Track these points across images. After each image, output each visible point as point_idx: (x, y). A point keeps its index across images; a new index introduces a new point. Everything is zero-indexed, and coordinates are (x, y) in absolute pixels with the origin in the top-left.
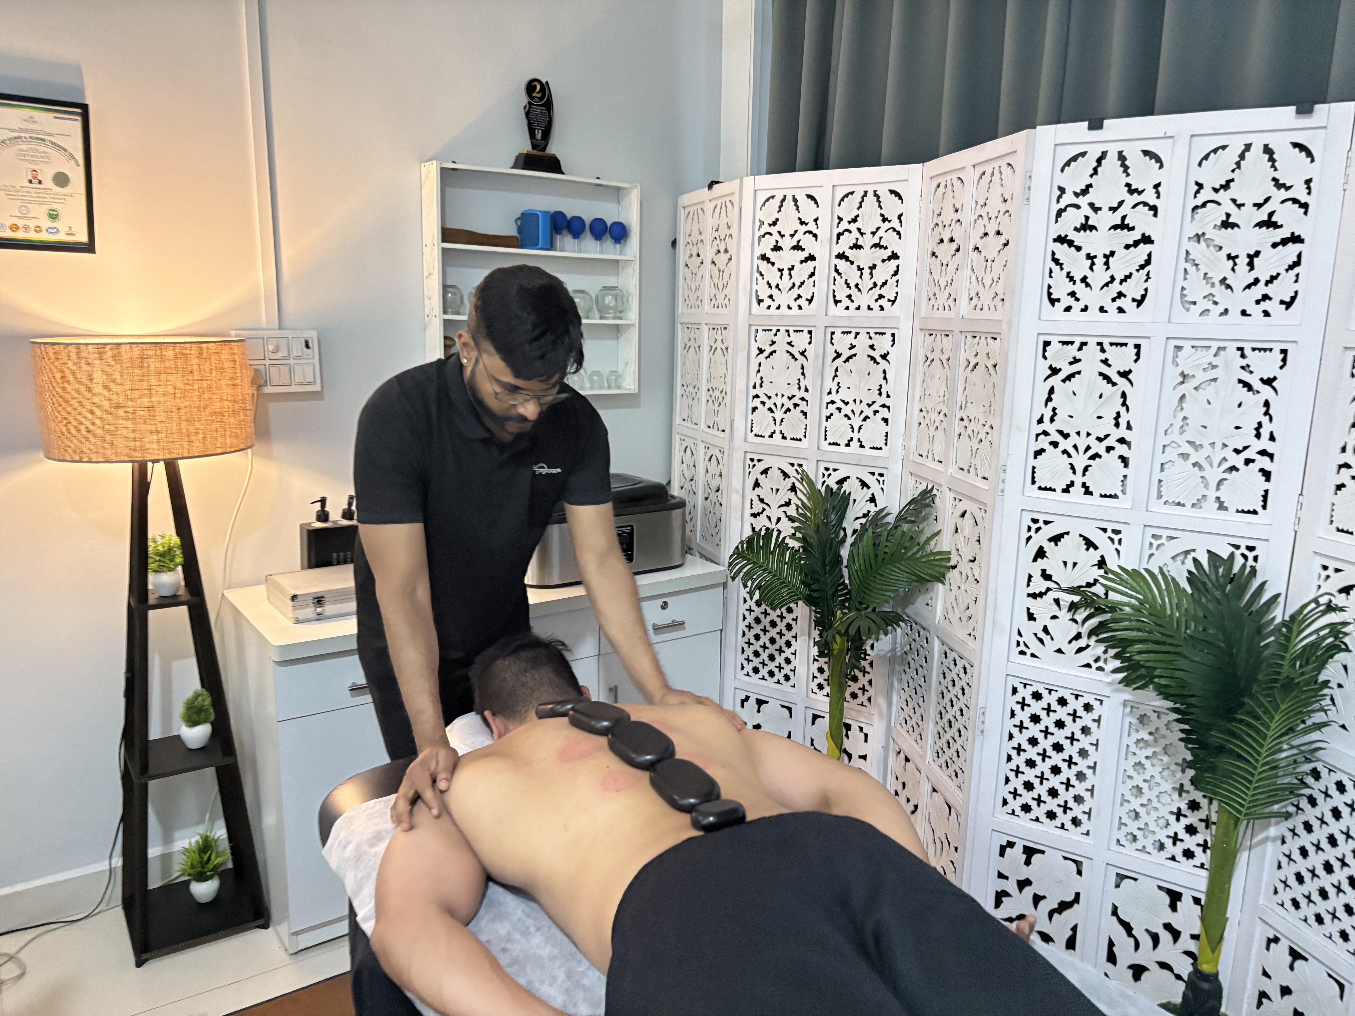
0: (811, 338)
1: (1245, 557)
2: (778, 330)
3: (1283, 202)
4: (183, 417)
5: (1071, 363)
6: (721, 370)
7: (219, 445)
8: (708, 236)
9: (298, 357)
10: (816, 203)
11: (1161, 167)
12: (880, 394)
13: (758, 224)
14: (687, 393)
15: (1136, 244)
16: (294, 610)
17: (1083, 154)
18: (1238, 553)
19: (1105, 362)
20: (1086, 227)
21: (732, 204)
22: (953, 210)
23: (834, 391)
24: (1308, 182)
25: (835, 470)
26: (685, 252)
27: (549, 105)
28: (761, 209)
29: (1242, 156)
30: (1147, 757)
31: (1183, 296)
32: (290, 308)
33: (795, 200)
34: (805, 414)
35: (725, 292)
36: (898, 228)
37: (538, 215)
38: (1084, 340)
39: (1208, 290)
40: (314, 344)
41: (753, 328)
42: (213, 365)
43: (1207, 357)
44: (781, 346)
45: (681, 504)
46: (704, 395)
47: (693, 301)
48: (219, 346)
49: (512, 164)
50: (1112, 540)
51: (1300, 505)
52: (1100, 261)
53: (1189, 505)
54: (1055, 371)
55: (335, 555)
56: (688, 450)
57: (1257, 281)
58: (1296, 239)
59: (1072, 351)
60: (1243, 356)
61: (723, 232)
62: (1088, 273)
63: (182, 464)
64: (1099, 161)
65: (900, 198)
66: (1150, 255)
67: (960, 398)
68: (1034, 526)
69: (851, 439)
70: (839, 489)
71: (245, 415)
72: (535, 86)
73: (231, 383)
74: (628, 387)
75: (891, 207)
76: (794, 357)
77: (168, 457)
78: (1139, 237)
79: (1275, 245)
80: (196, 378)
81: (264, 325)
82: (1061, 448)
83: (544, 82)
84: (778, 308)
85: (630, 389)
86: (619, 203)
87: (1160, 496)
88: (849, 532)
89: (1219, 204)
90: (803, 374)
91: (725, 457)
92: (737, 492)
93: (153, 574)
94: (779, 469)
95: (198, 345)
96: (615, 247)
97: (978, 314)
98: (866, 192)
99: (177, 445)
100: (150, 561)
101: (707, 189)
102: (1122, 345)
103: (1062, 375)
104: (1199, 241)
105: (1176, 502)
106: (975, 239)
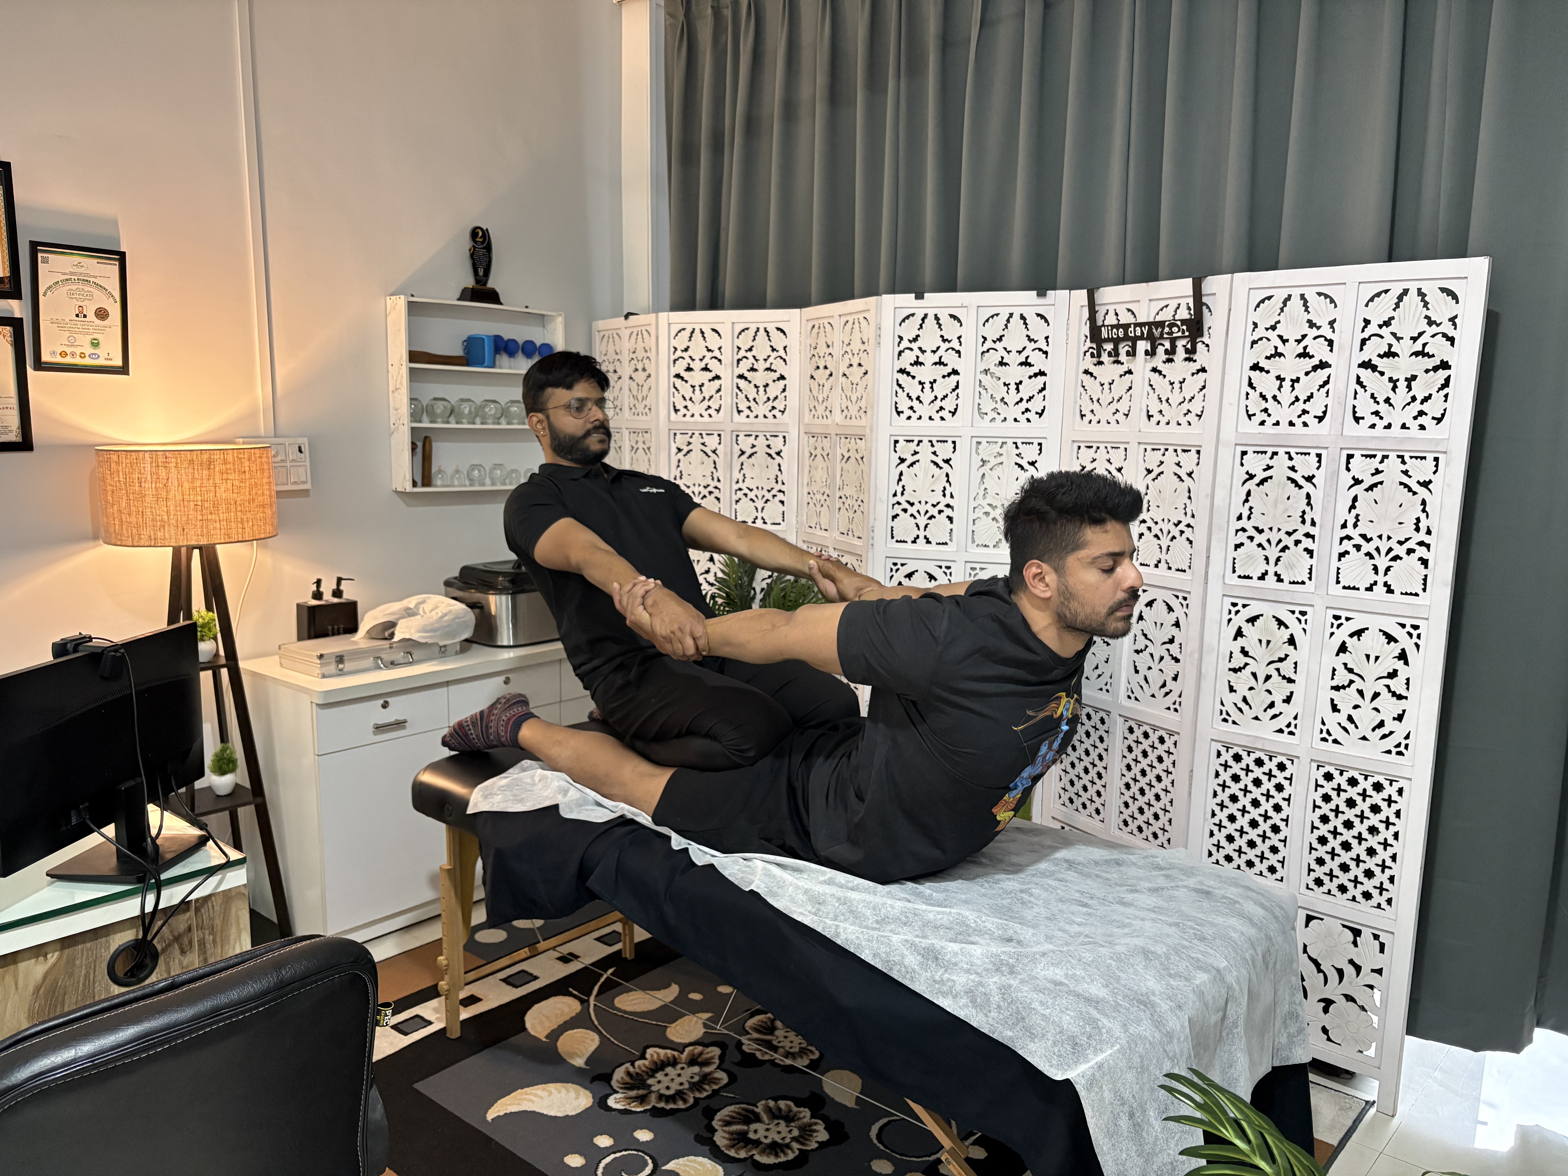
0: (720, 440)
2: (693, 434)
3: (1033, 350)
5: (913, 455)
8: (625, 357)
9: (293, 461)
10: (719, 335)
11: (961, 325)
12: (777, 482)
13: (673, 350)
15: (949, 375)
16: (321, 666)
17: (913, 315)
19: (934, 453)
20: (917, 363)
21: (649, 333)
22: (825, 346)
24: (1047, 338)
27: (488, 248)
28: (675, 338)
29: (1008, 321)
31: (979, 409)
32: (282, 419)
33: (702, 333)
34: (718, 499)
35: (645, 402)
36: (784, 356)
37: (483, 338)
38: (920, 439)
39: (994, 405)
40: (306, 449)
41: (672, 432)
43: (996, 448)
44: (696, 446)
49: (458, 295)
50: (945, 573)
52: (927, 386)
53: (992, 547)
54: (902, 460)
55: (330, 627)
57: (1021, 400)
58: (1042, 373)
59: (913, 446)
60: (1017, 447)
61: (640, 354)
62: (921, 394)
63: (218, 549)
64: (923, 320)
65: (785, 334)
66: (958, 382)
67: (839, 482)
68: (894, 568)
69: (757, 518)
72: (478, 233)
75: (778, 340)
76: (707, 455)
78: (951, 371)
79: (1030, 377)
81: (263, 433)
82: (909, 512)
83: (485, 228)
84: (693, 416)
86: (544, 327)
87: (973, 542)
89: (996, 350)
90: (715, 468)
97: (848, 422)
98: (758, 329)
101: (623, 318)
102: (944, 441)
103: (907, 463)
104: (986, 374)
105: (984, 545)
106: (843, 368)
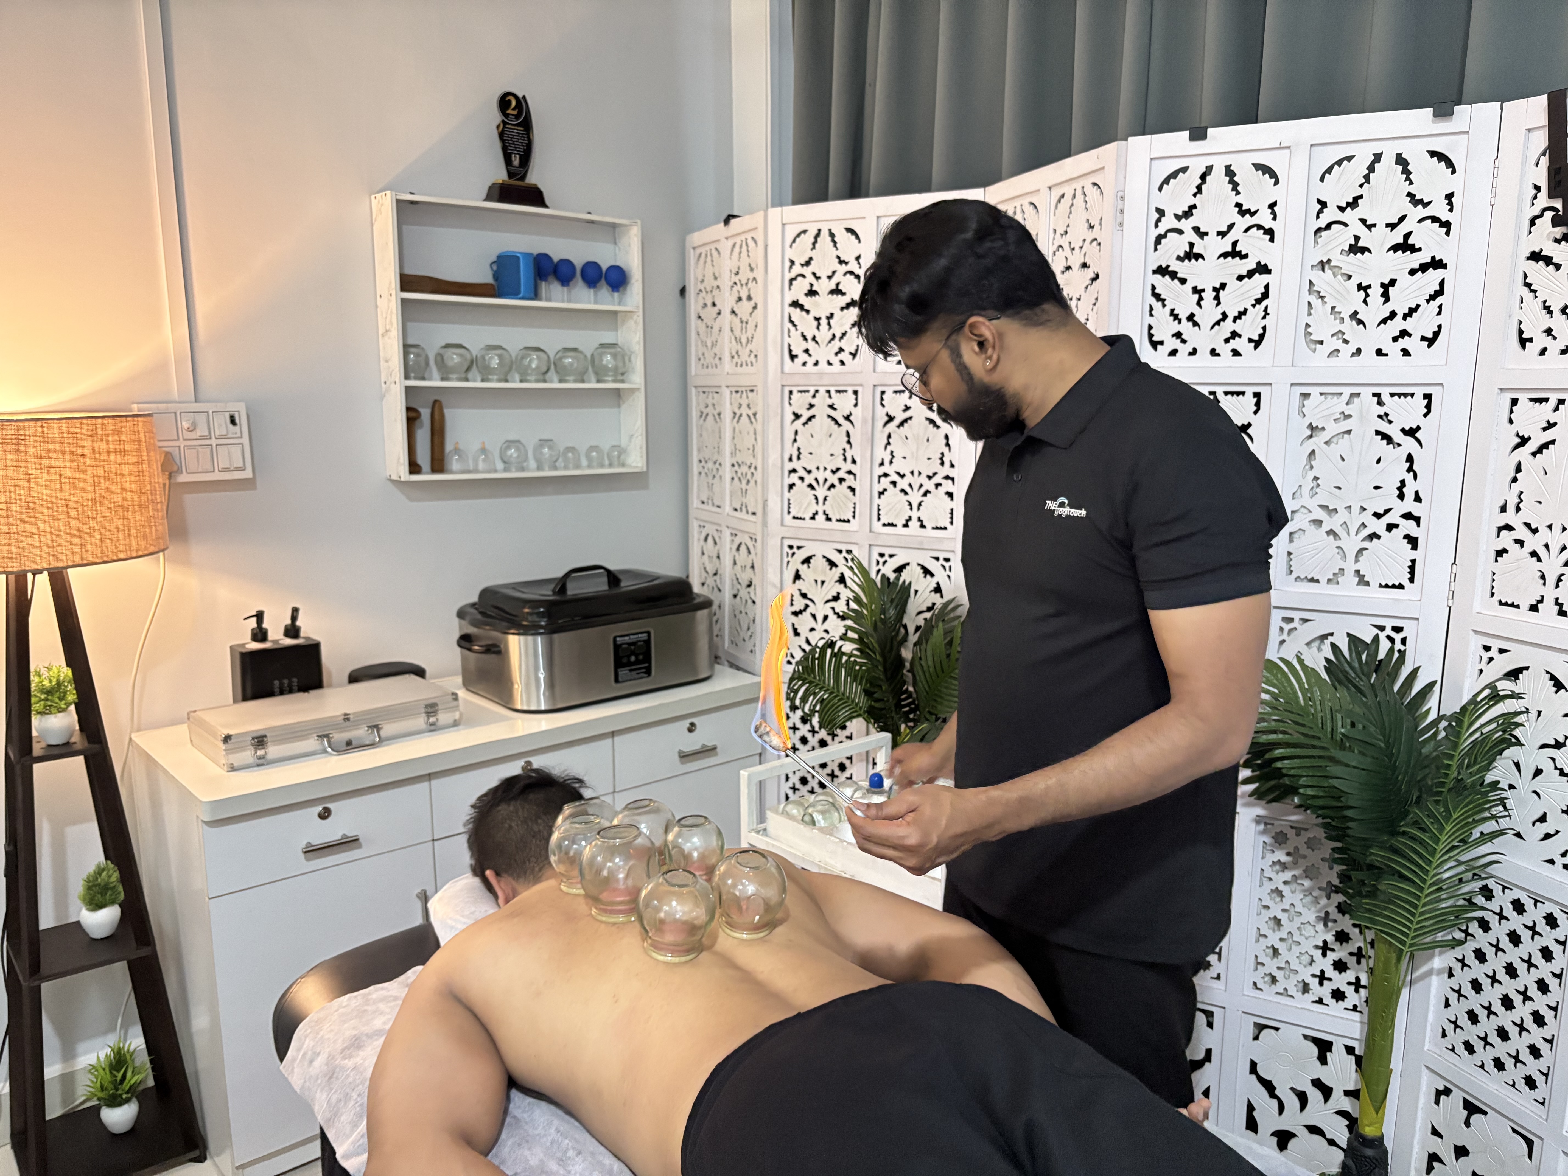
0: (857, 399)
1: (1391, 639)
2: (817, 391)
3: (1420, 221)
4: (73, 513)
6: (749, 441)
7: (121, 548)
8: (726, 281)
9: (222, 437)
10: (857, 237)
11: (1277, 182)
12: (942, 464)
13: (788, 264)
14: (706, 470)
15: (1250, 274)
16: (227, 754)
17: (1184, 170)
18: (1382, 636)
20: (1191, 255)
21: (756, 242)
23: (887, 462)
24: (1449, 197)
25: (891, 556)
26: (696, 301)
27: (527, 125)
28: (791, 246)
29: (1371, 169)
30: (1285, 883)
31: (1308, 334)
32: (208, 375)
33: (832, 235)
34: (853, 490)
35: (750, 347)
37: (518, 258)
39: (1337, 326)
40: (242, 419)
41: (787, 390)
42: (111, 446)
43: (1339, 405)
44: (821, 410)
45: (707, 604)
46: (727, 472)
47: (709, 359)
48: (118, 421)
49: (484, 195)
51: (1453, 575)
52: (1209, 295)
53: (1323, 581)
55: (276, 683)
56: (710, 539)
57: (1393, 315)
58: (1437, 264)
60: (1380, 403)
61: (745, 274)
62: (1196, 310)
63: (73, 575)
64: (1203, 177)
66: (1267, 287)
69: (910, 518)
70: (898, 578)
71: (155, 510)
72: (510, 102)
73: (136, 469)
74: (634, 464)
76: (837, 422)
77: (53, 565)
78: (1254, 266)
79: (1412, 272)
80: (88, 463)
81: (175, 396)
83: (520, 95)
84: (816, 364)
85: (637, 467)
86: (615, 243)
87: (1289, 572)
88: (911, 629)
89: (1346, 225)
90: (849, 442)
91: (759, 544)
92: (774, 586)
93: (39, 716)
94: (824, 557)
95: (89, 421)
96: (612, 296)
99: (65, 549)
100: (33, 700)
101: (722, 224)
102: (1238, 394)
104: (1323, 270)
105: (1309, 577)
